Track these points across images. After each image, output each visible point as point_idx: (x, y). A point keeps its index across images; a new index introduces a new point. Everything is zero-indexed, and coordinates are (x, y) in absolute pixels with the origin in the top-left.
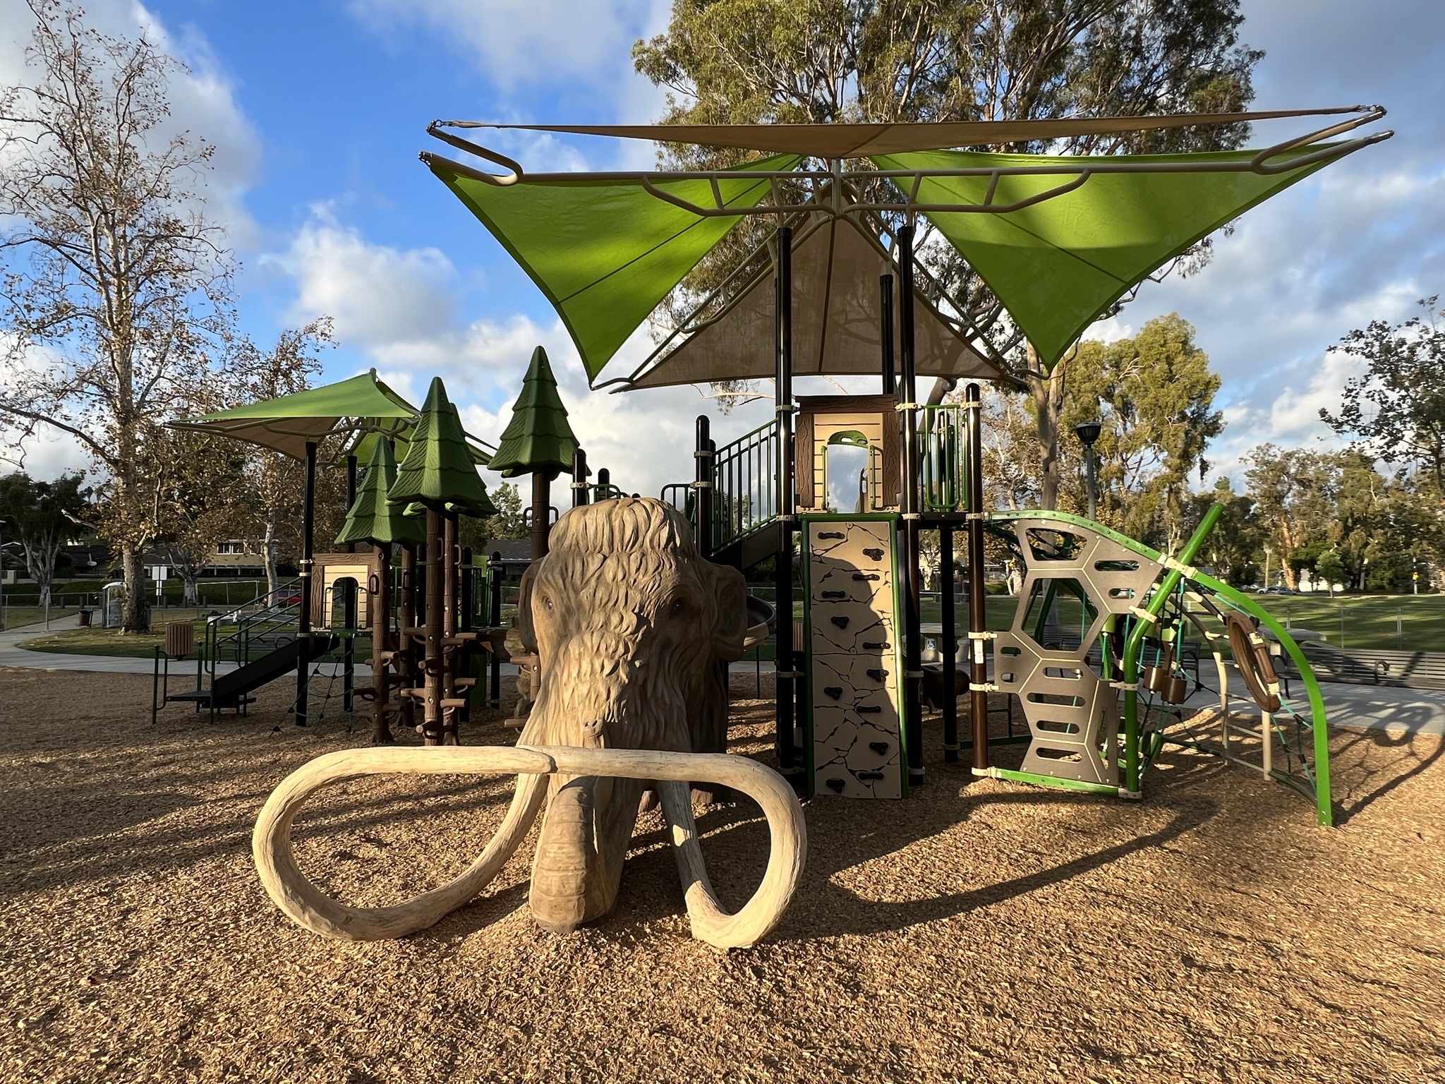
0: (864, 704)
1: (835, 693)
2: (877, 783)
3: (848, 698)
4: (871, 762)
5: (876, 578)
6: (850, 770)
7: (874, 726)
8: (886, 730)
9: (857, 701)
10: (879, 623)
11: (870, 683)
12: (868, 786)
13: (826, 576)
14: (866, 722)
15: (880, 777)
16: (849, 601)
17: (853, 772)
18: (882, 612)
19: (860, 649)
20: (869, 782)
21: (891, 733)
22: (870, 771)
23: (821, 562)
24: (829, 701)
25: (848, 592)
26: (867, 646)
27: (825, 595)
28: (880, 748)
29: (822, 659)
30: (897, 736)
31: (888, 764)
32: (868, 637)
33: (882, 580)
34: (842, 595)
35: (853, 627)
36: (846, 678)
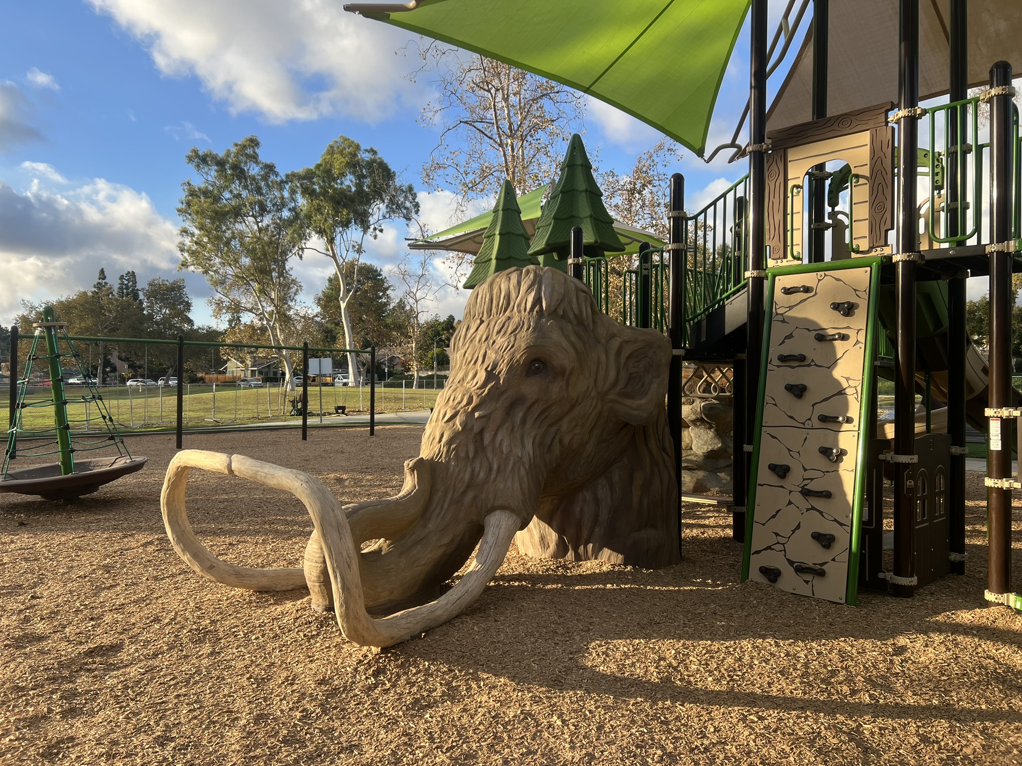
0: (813, 486)
1: (782, 471)
2: (817, 582)
3: (795, 478)
4: (813, 554)
5: (844, 338)
6: (787, 559)
7: (821, 513)
8: (835, 520)
9: (806, 482)
10: (841, 392)
11: (822, 463)
12: (807, 582)
13: (787, 338)
14: (813, 508)
15: (821, 574)
16: (809, 365)
17: (791, 563)
18: (848, 379)
19: (816, 423)
20: (808, 577)
21: (841, 524)
22: (811, 565)
23: (783, 321)
24: (772, 479)
25: (810, 355)
26: (824, 419)
27: (783, 359)
28: (825, 540)
29: (773, 431)
30: (848, 529)
31: (834, 560)
32: (826, 409)
33: (852, 340)
34: (802, 358)
35: (811, 397)
36: (795, 455)
